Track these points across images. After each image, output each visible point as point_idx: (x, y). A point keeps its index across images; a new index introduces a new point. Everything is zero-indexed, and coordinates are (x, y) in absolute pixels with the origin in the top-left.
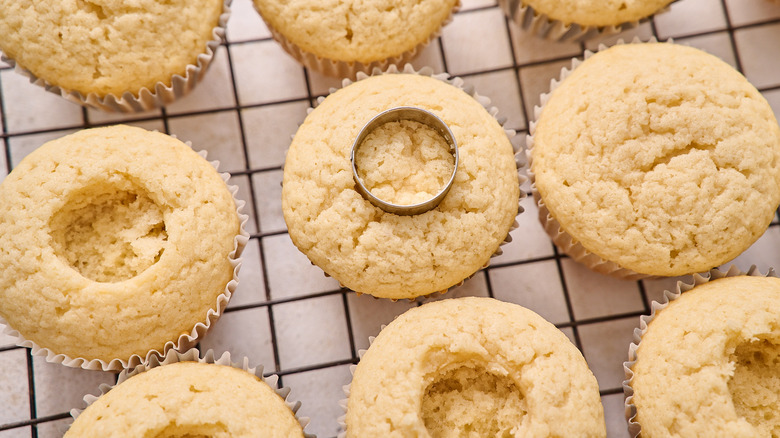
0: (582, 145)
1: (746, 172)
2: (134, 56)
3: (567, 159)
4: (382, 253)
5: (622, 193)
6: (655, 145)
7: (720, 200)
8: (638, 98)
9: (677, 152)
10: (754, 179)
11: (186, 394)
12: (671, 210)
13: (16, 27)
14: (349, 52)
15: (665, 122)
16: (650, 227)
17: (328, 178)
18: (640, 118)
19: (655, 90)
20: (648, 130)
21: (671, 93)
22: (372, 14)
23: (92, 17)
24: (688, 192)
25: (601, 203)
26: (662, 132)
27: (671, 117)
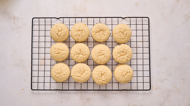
0: (95, 53)
1: (107, 57)
2: (61, 39)
3: (93, 54)
4: (79, 59)
5: (97, 58)
6: (100, 54)
7: (104, 59)
8: (100, 50)
9: (102, 55)
10: (107, 58)
11: (63, 66)
12: (100, 60)
13: (53, 36)
14: (78, 41)
15: (101, 52)
16: (98, 60)
17: (74, 54)
18: (100, 52)
19: (101, 50)
20: (100, 53)
21: (102, 50)
22: (80, 39)
23: (58, 36)
24: (102, 58)
25: (95, 58)
26: (101, 53)
27: (102, 52)
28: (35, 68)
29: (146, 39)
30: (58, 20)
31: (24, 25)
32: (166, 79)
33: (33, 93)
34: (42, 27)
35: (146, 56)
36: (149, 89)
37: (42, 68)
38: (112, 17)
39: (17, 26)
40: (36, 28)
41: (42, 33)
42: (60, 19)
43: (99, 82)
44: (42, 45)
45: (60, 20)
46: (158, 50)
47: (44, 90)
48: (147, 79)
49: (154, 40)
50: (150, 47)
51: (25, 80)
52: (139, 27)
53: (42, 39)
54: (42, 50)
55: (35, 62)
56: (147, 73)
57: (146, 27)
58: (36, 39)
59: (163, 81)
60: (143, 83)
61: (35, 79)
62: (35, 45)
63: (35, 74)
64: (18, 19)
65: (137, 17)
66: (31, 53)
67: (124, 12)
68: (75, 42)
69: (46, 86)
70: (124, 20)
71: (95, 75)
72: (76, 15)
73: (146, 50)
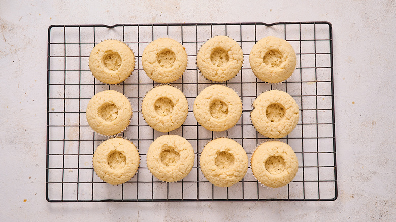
11: (118, 145)
28: (56, 147)
29: (325, 74)
30: (111, 30)
31: (29, 43)
32: (374, 173)
33: (51, 209)
34: (73, 50)
35: (326, 116)
36: (333, 196)
37: (72, 147)
38: (241, 22)
39: (12, 45)
40: (57, 49)
41: (73, 63)
42: (116, 28)
43: (218, 179)
44: (73, 91)
45: (115, 32)
46: (353, 103)
47: (78, 201)
48: (328, 174)
49: (344, 79)
50: (334, 95)
51: (30, 178)
52: (308, 47)
53: (73, 77)
54: (73, 105)
55: (56, 133)
56: (327, 159)
57: (324, 46)
58: (57, 77)
59: (369, 177)
60: (319, 181)
61: (55, 175)
62: (56, 91)
63: (56, 161)
64: (12, 29)
65: (302, 23)
66: (46, 112)
67: (271, 10)
68: (153, 84)
69: (83, 191)
70: (269, 29)
71: (206, 165)
72: (154, 19)
73: (325, 103)
